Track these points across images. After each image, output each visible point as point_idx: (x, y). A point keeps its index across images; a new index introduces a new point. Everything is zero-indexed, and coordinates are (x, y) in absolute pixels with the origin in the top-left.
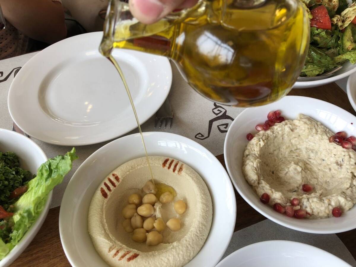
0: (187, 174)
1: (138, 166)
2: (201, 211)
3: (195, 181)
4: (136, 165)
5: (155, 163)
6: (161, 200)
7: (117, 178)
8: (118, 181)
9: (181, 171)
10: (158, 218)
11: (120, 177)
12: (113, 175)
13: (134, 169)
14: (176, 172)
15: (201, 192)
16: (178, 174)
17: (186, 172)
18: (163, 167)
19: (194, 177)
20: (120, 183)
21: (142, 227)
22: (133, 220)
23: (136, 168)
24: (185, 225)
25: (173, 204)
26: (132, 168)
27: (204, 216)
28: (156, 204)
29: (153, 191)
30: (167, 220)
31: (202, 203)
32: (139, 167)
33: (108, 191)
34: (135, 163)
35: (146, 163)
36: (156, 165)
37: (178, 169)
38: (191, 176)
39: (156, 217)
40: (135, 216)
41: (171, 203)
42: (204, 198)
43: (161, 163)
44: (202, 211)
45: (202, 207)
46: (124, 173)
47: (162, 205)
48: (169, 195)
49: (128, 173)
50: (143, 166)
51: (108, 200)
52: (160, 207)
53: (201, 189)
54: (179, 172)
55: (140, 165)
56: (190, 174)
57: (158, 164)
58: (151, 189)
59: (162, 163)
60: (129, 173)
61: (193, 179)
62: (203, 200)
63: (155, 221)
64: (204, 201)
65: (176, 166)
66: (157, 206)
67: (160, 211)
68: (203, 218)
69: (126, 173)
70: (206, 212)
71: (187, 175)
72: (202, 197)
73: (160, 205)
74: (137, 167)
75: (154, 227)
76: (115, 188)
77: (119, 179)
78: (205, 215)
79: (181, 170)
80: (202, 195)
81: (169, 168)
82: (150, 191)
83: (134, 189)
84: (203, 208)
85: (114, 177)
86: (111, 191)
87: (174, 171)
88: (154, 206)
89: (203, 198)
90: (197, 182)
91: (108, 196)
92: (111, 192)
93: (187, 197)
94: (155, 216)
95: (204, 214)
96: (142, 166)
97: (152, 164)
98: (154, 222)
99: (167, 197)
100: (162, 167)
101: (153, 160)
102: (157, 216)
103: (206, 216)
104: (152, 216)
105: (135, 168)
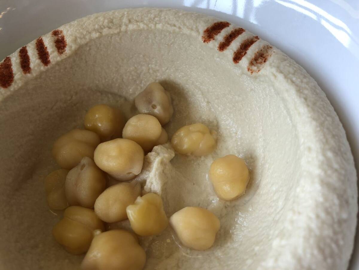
0: (281, 72)
1: (130, 21)
2: (313, 216)
3: (306, 99)
4: (125, 20)
5: (185, 25)
6: (176, 141)
7: (60, 44)
8: (59, 52)
9: (261, 63)
10: (150, 191)
11: (68, 40)
12: (56, 33)
13: (117, 28)
14: (244, 62)
15: (327, 142)
16: (249, 69)
17: (278, 68)
18: (204, 41)
19: (303, 85)
20: (64, 56)
21: (91, 207)
22: (72, 176)
23: (123, 28)
24: (230, 237)
25: (209, 162)
26: (110, 25)
27: (328, 241)
28: (156, 148)
29: (158, 110)
30: (178, 206)
31: (325, 184)
32: (131, 27)
33: (21, 70)
34: (124, 15)
35: (156, 19)
36: (186, 31)
37: (253, 56)
38: (293, 82)
39: (145, 187)
40: (83, 166)
41: (203, 158)
42: (336, 166)
43: (203, 27)
44: (318, 216)
45: (321, 199)
46: (85, 33)
47: (173, 155)
48: (203, 133)
49: (95, 35)
50: (145, 26)
51: (9, 93)
52: (167, 161)
53: (325, 130)
54: (251, 64)
55: (137, 21)
56: (294, 74)
57: (192, 29)
58: (154, 103)
59: (206, 28)
60: (99, 38)
61: (299, 91)
62: (329, 172)
63: (135, 199)
64: (334, 179)
65: (245, 46)
66: (158, 154)
67: (163, 171)
68: (321, 250)
69: (90, 33)
70: (336, 226)
71: (280, 77)
72: (328, 159)
73: (166, 155)
74: (127, 25)
75: (125, 218)
76: (43, 68)
77: (64, 46)
78: (332, 239)
79: (260, 60)
80: (330, 154)
81: (223, 47)
82: (150, 106)
83: (114, 94)
84: (327, 205)
85: (56, 38)
86: (29, 72)
87: (237, 58)
88: (149, 154)
89: (330, 166)
90: (314, 104)
91: (13, 84)
92: (29, 75)
93: (260, 152)
94: (143, 184)
95: (328, 232)
96: (142, 26)
97: (175, 26)
98: (133, 201)
99: (195, 137)
100: (200, 39)
101: (179, 17)
102: (148, 184)
103: (336, 242)
104: (134, 181)
105: (120, 26)
